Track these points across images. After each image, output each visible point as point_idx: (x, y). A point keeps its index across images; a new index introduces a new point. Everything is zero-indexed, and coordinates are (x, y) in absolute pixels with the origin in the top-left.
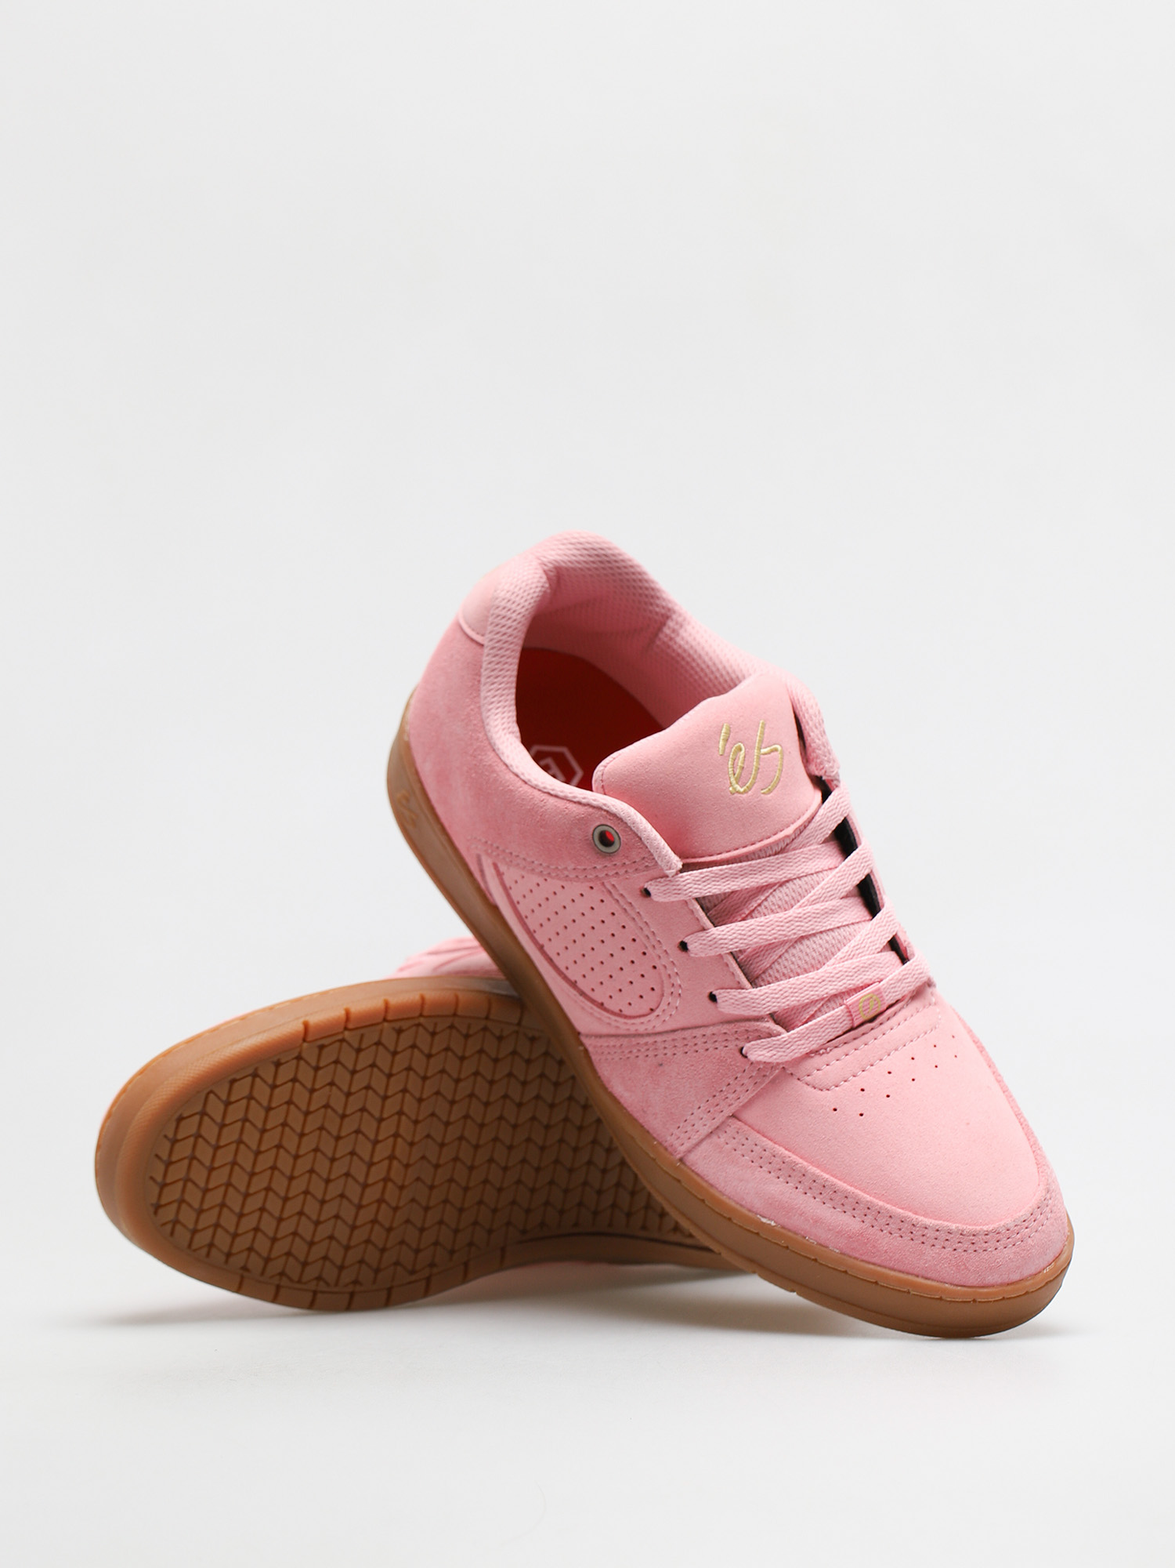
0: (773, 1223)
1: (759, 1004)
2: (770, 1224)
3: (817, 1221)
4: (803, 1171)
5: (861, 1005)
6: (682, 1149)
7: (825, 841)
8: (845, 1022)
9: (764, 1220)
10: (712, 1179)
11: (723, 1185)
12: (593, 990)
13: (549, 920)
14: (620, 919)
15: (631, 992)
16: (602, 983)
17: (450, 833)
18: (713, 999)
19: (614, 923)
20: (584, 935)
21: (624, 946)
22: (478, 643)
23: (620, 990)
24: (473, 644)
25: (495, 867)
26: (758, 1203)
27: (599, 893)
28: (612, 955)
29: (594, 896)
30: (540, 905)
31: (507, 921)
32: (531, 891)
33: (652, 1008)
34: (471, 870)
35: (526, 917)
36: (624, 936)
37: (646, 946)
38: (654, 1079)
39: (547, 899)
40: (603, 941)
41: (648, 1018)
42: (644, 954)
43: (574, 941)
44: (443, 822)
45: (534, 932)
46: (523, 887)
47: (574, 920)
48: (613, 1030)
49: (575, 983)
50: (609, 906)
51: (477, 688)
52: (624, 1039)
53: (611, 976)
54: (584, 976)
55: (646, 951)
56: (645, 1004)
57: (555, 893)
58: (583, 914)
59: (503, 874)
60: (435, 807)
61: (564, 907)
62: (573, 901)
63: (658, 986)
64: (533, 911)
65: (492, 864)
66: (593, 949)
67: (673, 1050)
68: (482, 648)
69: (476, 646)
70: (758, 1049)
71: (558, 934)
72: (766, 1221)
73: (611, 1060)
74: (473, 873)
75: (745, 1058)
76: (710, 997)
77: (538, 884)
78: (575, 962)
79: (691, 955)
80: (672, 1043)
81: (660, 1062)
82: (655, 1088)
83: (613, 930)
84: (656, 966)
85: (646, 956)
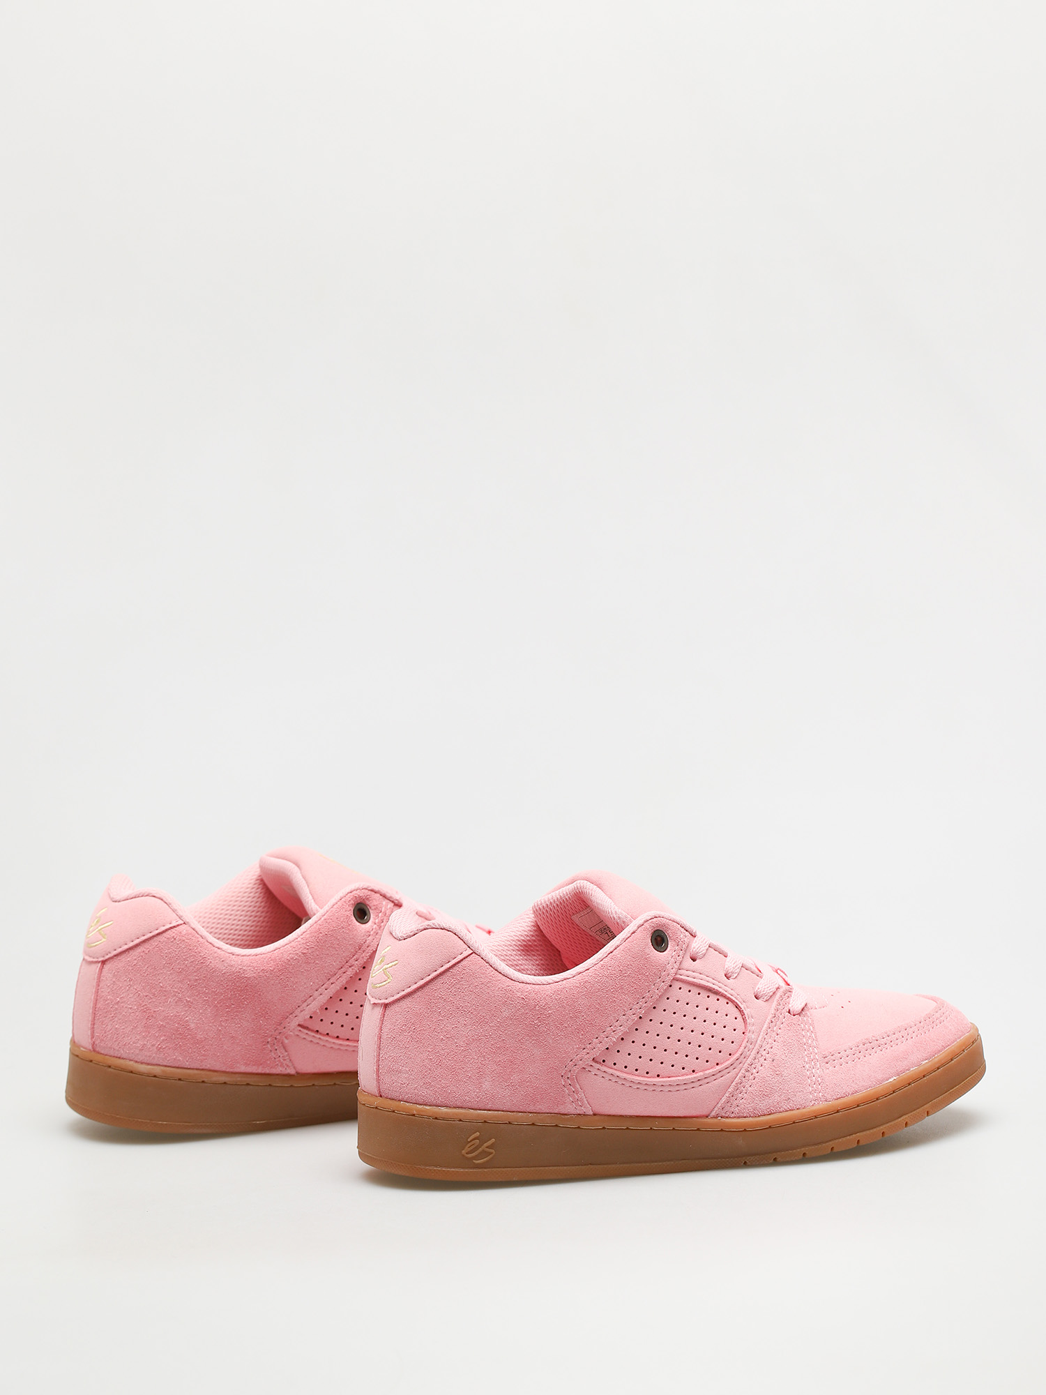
0: (894, 1078)
6: (821, 1094)
10: (849, 1090)
11: (856, 1086)
12: (707, 1061)
13: (655, 1048)
14: (695, 990)
15: (727, 1033)
16: (710, 1049)
17: (532, 1108)
18: (757, 998)
19: (693, 997)
20: (682, 1028)
21: (707, 1007)
22: (467, 957)
23: (723, 1040)
24: (463, 963)
25: (597, 1062)
26: (880, 1076)
27: (677, 985)
28: (705, 1021)
29: (675, 992)
30: (644, 1045)
31: (609, 1113)
32: (633, 1042)
33: (744, 1031)
34: (563, 1112)
35: (637, 1070)
36: (703, 999)
37: (717, 993)
38: (777, 1073)
39: (647, 1032)
40: (695, 1018)
41: (746, 1040)
42: (718, 1000)
43: (679, 1041)
44: (522, 1108)
45: (647, 1073)
46: (627, 1047)
47: (672, 1026)
48: (733, 1073)
49: (693, 1071)
50: (685, 988)
51: (498, 973)
52: (743, 1071)
53: (713, 1037)
54: (697, 1059)
55: (718, 997)
56: (739, 1032)
57: (651, 1020)
58: (674, 1013)
59: (604, 1061)
60: (508, 1106)
61: (661, 1023)
62: (665, 1010)
63: (736, 1013)
64: (640, 1057)
65: (594, 1064)
66: (692, 1031)
67: (769, 1046)
68: (474, 954)
69: (466, 959)
70: (796, 1005)
71: (665, 1050)
72: (890, 1080)
73: (745, 1095)
74: (566, 1113)
75: (794, 1015)
76: (755, 996)
77: (637, 1030)
78: (687, 1056)
79: (734, 977)
80: (765, 1042)
81: (770, 1060)
82: (781, 1076)
83: (696, 1002)
84: (728, 1001)
85: (721, 999)
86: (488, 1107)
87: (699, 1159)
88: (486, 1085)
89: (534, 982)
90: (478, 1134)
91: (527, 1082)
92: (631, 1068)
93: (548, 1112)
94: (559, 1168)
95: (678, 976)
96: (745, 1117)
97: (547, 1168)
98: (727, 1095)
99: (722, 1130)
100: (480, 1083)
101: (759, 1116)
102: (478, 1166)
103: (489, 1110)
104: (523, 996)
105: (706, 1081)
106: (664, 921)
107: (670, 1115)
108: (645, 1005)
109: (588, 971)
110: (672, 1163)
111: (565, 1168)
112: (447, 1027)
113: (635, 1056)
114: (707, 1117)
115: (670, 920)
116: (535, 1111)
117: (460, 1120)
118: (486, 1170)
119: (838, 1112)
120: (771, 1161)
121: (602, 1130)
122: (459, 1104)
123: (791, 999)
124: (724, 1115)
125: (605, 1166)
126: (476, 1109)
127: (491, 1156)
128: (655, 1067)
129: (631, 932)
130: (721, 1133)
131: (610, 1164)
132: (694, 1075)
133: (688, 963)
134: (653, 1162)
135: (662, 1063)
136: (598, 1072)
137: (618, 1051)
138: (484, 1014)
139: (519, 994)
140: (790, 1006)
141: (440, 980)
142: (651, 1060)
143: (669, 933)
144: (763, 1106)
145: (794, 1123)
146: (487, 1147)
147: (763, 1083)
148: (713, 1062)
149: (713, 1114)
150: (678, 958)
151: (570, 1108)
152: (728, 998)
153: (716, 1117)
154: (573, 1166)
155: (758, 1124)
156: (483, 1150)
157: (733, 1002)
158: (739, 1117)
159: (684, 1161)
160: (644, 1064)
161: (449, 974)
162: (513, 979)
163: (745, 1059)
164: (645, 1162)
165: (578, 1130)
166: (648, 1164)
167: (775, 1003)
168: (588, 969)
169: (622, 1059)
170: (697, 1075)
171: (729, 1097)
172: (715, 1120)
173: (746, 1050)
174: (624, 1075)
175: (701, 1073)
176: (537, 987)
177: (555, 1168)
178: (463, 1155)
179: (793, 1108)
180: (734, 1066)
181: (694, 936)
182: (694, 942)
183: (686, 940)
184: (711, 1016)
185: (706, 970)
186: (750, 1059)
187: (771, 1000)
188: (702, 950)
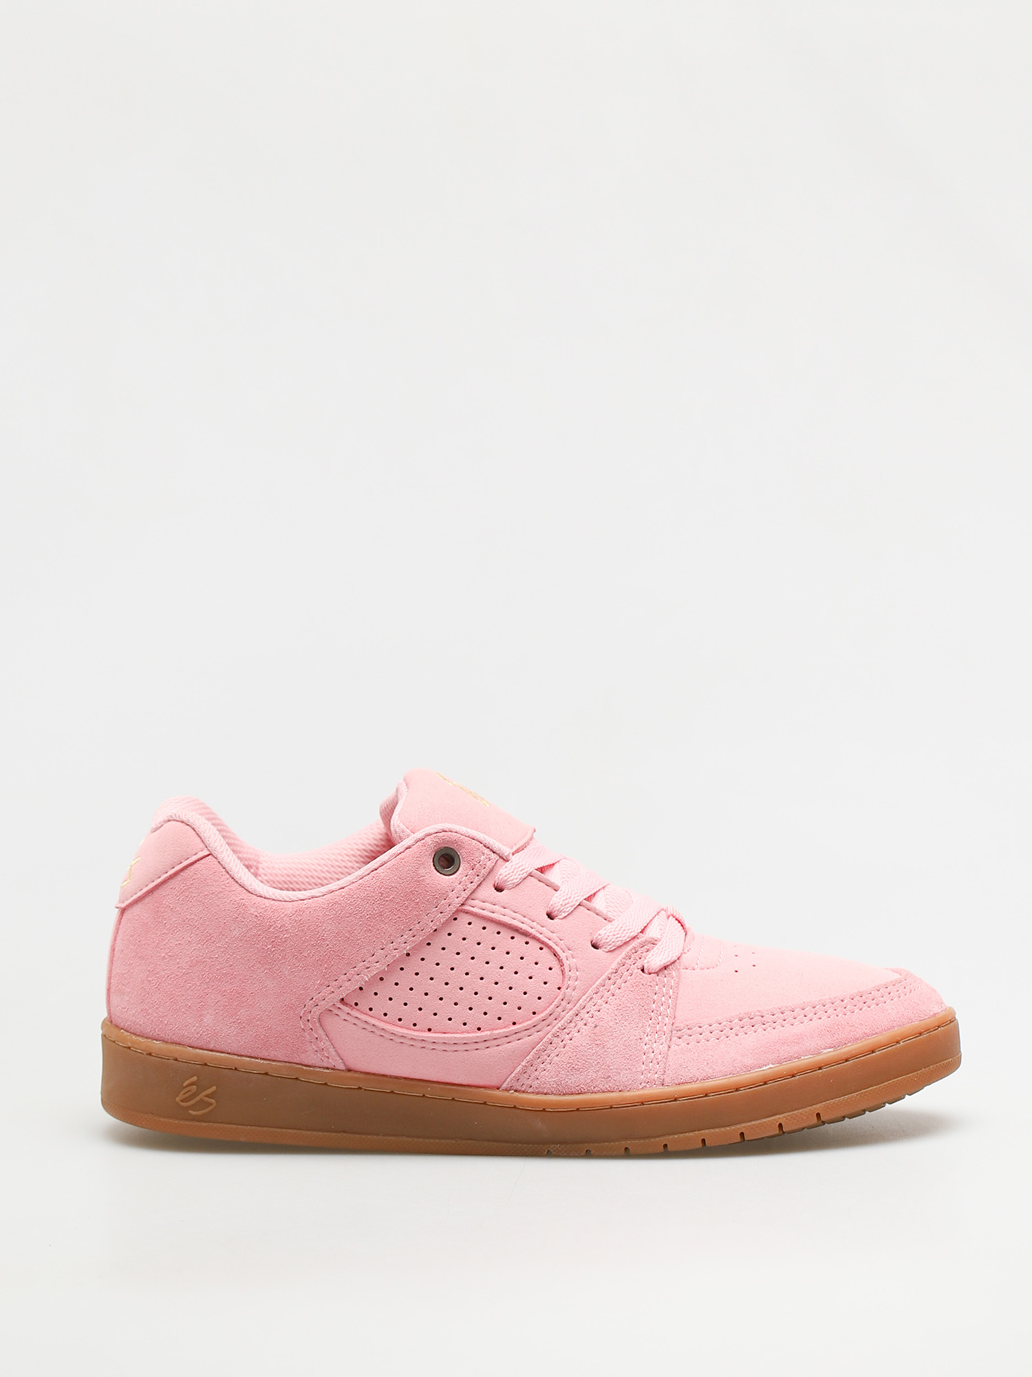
0: (771, 1066)
12: (499, 1018)
13: (426, 994)
14: (492, 928)
15: (535, 987)
16: (505, 1003)
17: (265, 1054)
18: (595, 946)
19: (489, 936)
20: (467, 974)
21: (508, 950)
22: (201, 859)
23: (525, 993)
24: (196, 866)
25: (346, 1004)
26: (749, 1061)
27: (464, 919)
28: (502, 968)
29: (461, 926)
30: (411, 989)
31: (368, 1071)
32: (397, 984)
33: (560, 986)
34: (306, 1063)
35: (400, 1020)
36: (504, 942)
37: (525, 934)
38: (598, 1042)
39: (417, 974)
40: (487, 963)
41: (560, 997)
42: (527, 943)
43: (461, 989)
44: (250, 1052)
45: (415, 1025)
46: (386, 989)
47: (452, 969)
48: (536, 1036)
49: (479, 1029)
50: (477, 924)
51: (234, 882)
52: (549, 1036)
53: (511, 988)
54: (485, 1014)
55: (527, 939)
56: (552, 986)
57: (423, 959)
58: (458, 954)
59: (356, 1004)
60: (234, 1048)
61: (438, 964)
62: (443, 949)
63: (553, 962)
64: (406, 1004)
65: (341, 1006)
66: (482, 979)
67: (596, 1008)
68: (210, 856)
69: (201, 862)
70: (655, 959)
71: (441, 999)
72: (764, 1068)
73: (549, 1066)
74: (309, 1064)
75: (650, 974)
76: (593, 946)
77: (402, 969)
78: (471, 1009)
79: (561, 917)
80: (591, 1003)
81: (593, 1025)
82: (603, 1047)
83: (492, 942)
84: (542, 946)
85: (532, 942)
86: (211, 1046)
87: (489, 1141)
88: (208, 1019)
89: (274, 897)
90: (195, 1078)
91: (257, 1020)
92: (392, 1016)
93: (286, 1060)
94: (300, 1132)
95: (467, 908)
96: (546, 1094)
97: (284, 1130)
98: (523, 1063)
99: (515, 1107)
100: (201, 1015)
101: (564, 1094)
102: (195, 1119)
103: (212, 1051)
104: (256, 913)
105: (495, 1042)
106: (454, 836)
107: (448, 1081)
108: (412, 939)
109: (343, 890)
110: (454, 1142)
111: (308, 1133)
112: (171, 943)
113: (397, 1002)
114: (498, 1089)
115: (469, 837)
116: (269, 1058)
117: (176, 1060)
118: (204, 1124)
119: (675, 1100)
120: (582, 1154)
121: (356, 1091)
122: (176, 1039)
123: (650, 954)
124: (519, 1088)
125: (363, 1136)
126: (196, 1048)
127: (210, 1108)
128: (425, 1019)
129: (406, 846)
130: (514, 1110)
131: (369, 1134)
132: (479, 1034)
133: (487, 891)
134: (428, 1138)
135: (435, 1014)
136: (348, 1018)
137: (376, 994)
138: (211, 932)
139: (253, 910)
140: (646, 961)
141: (171, 884)
142: (420, 1009)
143: (462, 853)
144: (573, 1081)
145: (611, 1107)
146: (205, 1096)
147: (575, 1054)
148: (507, 1019)
149: (505, 1086)
150: (469, 886)
151: (312, 1058)
152: (543, 943)
153: (507, 1090)
154: (319, 1131)
155: (559, 1104)
156: (201, 1099)
157: (549, 947)
158: (538, 1093)
159: (470, 1141)
160: (410, 1013)
161: (179, 878)
162: (251, 891)
163: (556, 1022)
164: (419, 1137)
165: (324, 1087)
166: (421, 1140)
167: (623, 954)
168: (343, 888)
169: (380, 1004)
170: (483, 1034)
171: (526, 1066)
172: (506, 1094)
173: (559, 1009)
174: (382, 1025)
175: (489, 1033)
176: (276, 903)
177: (295, 1131)
178: (177, 1103)
179: (614, 1088)
180: (538, 1028)
181: (506, 860)
182: (506, 867)
183: (489, 864)
184: (512, 962)
185: (518, 905)
186: (562, 1022)
187: (617, 952)
188: (516, 878)
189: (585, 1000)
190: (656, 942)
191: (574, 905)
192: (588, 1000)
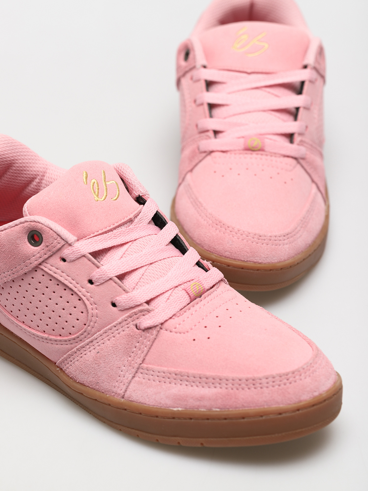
0: (180, 409)
1: (138, 298)
2: (178, 410)
3: (201, 398)
4: (186, 374)
5: (192, 288)
6: (121, 392)
7: (149, 223)
8: (186, 299)
9: (175, 409)
10: (141, 400)
11: (148, 400)
12: (53, 330)
13: (22, 304)
14: (54, 282)
15: (72, 320)
16: (57, 323)
18: (114, 305)
19: (53, 285)
20: (40, 301)
21: (61, 295)
23: (67, 322)
26: (169, 402)
27: (40, 272)
28: (57, 304)
29: (38, 275)
30: (15, 299)
32: (9, 293)
33: (85, 323)
35: (11, 311)
36: (60, 290)
37: (71, 290)
38: (97, 362)
40: (50, 299)
41: (84, 329)
42: (72, 295)
45: (17, 317)
46: (5, 294)
47: (33, 296)
49: (44, 332)
50: (47, 277)
52: (75, 349)
53: (60, 316)
54: (47, 325)
55: (72, 293)
56: (81, 322)
57: (20, 286)
58: (36, 289)
62: (30, 284)
63: (84, 309)
64: (13, 305)
66: (47, 306)
67: (103, 341)
70: (146, 321)
71: (28, 309)
73: (73, 364)
75: (139, 330)
76: (112, 305)
77: (11, 287)
78: (41, 320)
79: (96, 284)
80: (100, 338)
81: (97, 351)
82: (99, 366)
83: (53, 289)
84: (80, 299)
85: (74, 295)
87: (55, 385)
92: (8, 308)
95: (41, 267)
96: (70, 378)
98: (64, 357)
99: (59, 377)
108: (13, 275)
113: (10, 302)
115: (49, 228)
123: (144, 317)
124: (62, 368)
132: (43, 334)
135: (26, 316)
137: (1, 294)
140: (140, 321)
142: (19, 310)
143: (45, 236)
147: (84, 364)
148: (57, 332)
149: (57, 364)
150: (45, 255)
152: (80, 297)
153: (57, 366)
159: (48, 381)
160: (15, 310)
163: (81, 342)
167: (127, 315)
169: (13, 293)
170: (46, 335)
171: (64, 359)
172: (57, 369)
173: (82, 336)
174: (4, 311)
175: (48, 336)
179: (100, 390)
180: (71, 342)
181: (70, 245)
182: (68, 249)
183: (59, 246)
184: (62, 303)
185: (70, 273)
186: (83, 343)
187: (125, 311)
188: (72, 257)
189: (97, 336)
190: (150, 311)
191: (106, 279)
192: (99, 336)
